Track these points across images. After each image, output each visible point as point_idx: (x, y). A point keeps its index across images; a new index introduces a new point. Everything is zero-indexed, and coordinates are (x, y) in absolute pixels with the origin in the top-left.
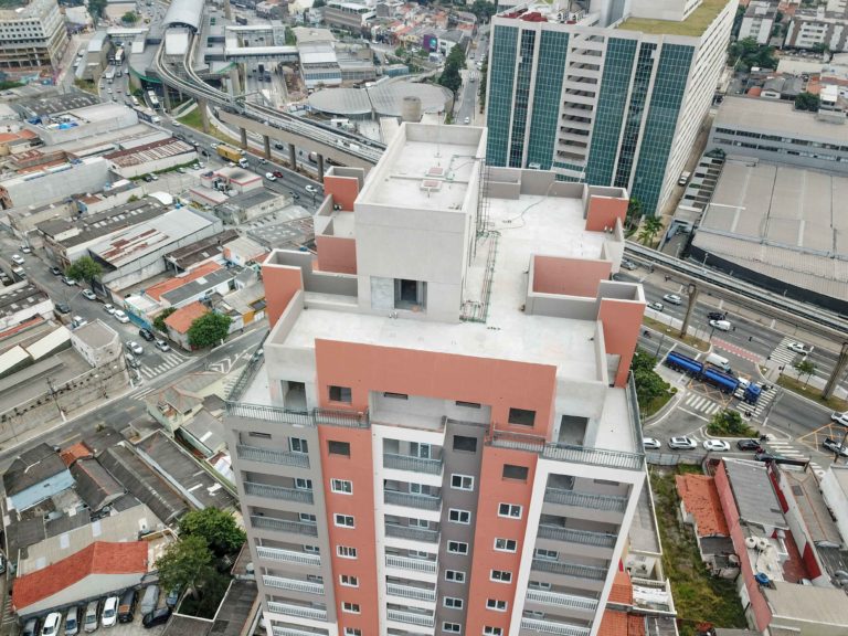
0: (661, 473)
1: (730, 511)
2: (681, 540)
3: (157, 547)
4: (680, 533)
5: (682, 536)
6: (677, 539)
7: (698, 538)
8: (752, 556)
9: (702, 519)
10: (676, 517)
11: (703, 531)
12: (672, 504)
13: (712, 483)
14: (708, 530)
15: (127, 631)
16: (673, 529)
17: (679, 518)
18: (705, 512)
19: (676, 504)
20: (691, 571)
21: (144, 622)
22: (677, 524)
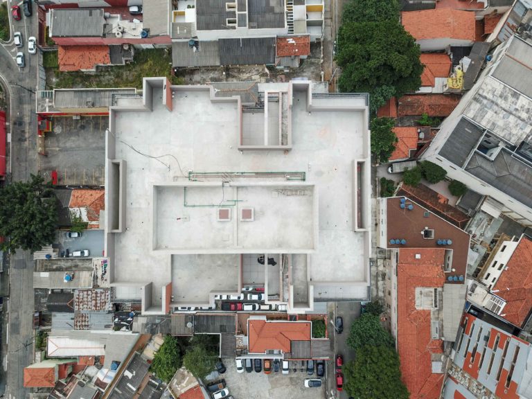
0: (54, 80)
1: (92, 41)
2: (110, 75)
3: (179, 389)
4: (104, 75)
5: (107, 74)
6: (108, 78)
7: (110, 64)
8: (126, 36)
9: (98, 60)
10: (92, 76)
11: (106, 61)
12: (81, 77)
13: (66, 48)
14: (106, 58)
15: (229, 379)
16: (102, 78)
17: (93, 74)
18: (91, 57)
19: (81, 74)
20: (132, 73)
21: (223, 372)
22: (96, 76)
